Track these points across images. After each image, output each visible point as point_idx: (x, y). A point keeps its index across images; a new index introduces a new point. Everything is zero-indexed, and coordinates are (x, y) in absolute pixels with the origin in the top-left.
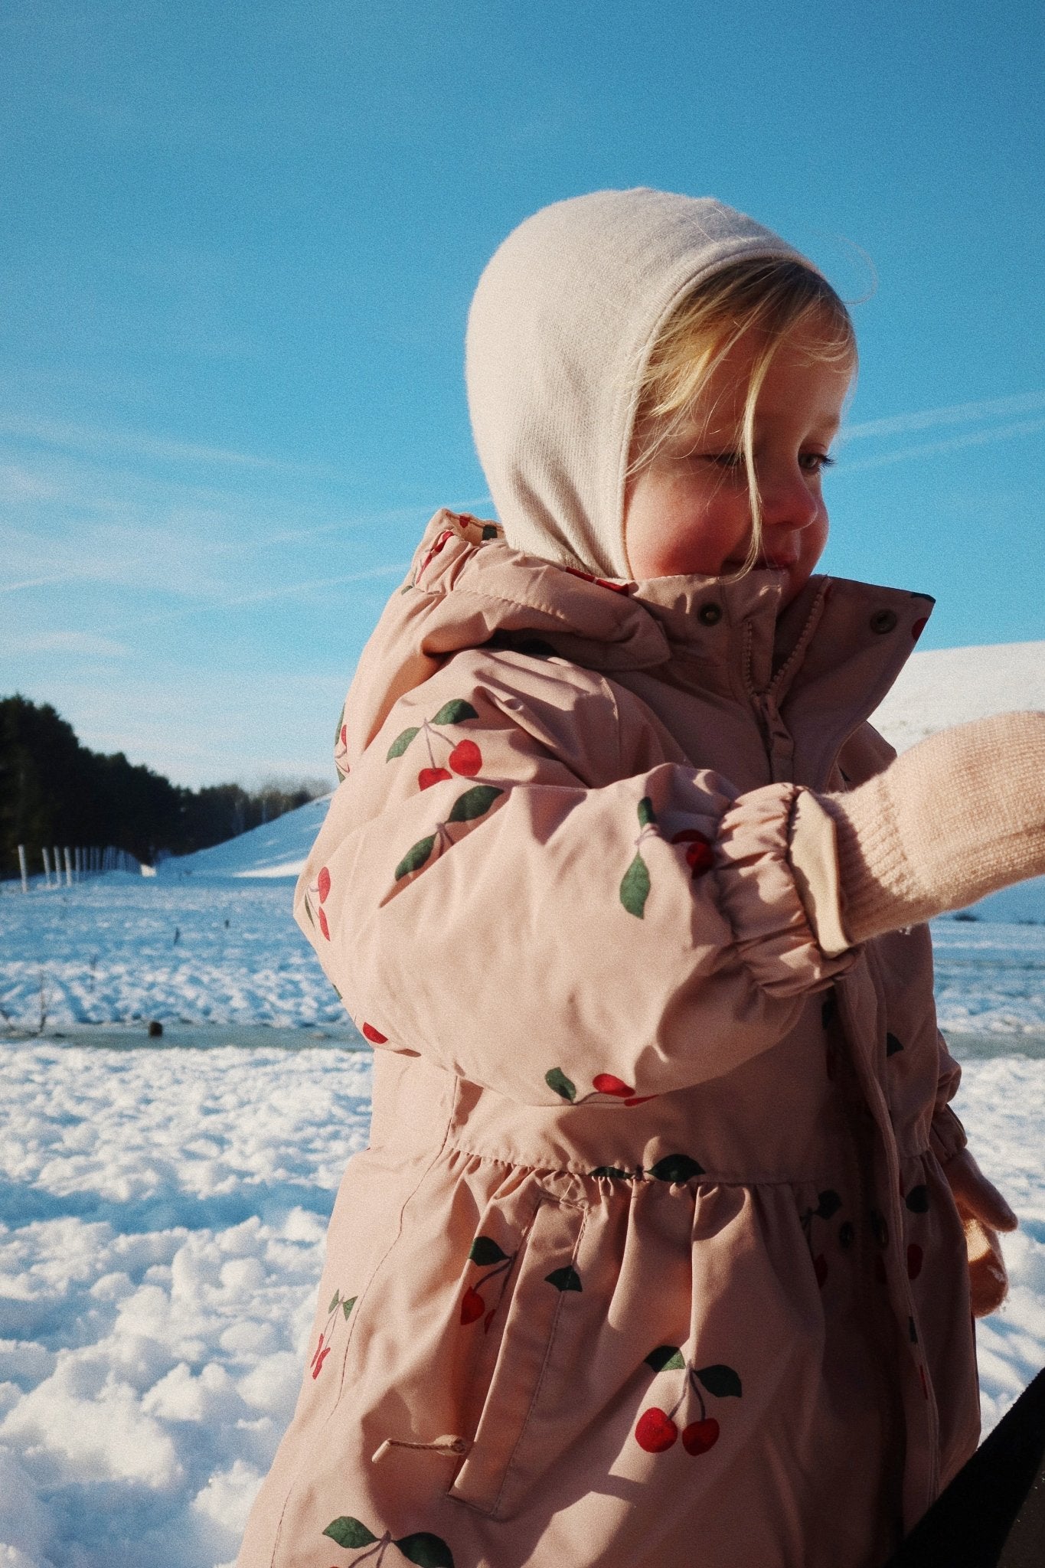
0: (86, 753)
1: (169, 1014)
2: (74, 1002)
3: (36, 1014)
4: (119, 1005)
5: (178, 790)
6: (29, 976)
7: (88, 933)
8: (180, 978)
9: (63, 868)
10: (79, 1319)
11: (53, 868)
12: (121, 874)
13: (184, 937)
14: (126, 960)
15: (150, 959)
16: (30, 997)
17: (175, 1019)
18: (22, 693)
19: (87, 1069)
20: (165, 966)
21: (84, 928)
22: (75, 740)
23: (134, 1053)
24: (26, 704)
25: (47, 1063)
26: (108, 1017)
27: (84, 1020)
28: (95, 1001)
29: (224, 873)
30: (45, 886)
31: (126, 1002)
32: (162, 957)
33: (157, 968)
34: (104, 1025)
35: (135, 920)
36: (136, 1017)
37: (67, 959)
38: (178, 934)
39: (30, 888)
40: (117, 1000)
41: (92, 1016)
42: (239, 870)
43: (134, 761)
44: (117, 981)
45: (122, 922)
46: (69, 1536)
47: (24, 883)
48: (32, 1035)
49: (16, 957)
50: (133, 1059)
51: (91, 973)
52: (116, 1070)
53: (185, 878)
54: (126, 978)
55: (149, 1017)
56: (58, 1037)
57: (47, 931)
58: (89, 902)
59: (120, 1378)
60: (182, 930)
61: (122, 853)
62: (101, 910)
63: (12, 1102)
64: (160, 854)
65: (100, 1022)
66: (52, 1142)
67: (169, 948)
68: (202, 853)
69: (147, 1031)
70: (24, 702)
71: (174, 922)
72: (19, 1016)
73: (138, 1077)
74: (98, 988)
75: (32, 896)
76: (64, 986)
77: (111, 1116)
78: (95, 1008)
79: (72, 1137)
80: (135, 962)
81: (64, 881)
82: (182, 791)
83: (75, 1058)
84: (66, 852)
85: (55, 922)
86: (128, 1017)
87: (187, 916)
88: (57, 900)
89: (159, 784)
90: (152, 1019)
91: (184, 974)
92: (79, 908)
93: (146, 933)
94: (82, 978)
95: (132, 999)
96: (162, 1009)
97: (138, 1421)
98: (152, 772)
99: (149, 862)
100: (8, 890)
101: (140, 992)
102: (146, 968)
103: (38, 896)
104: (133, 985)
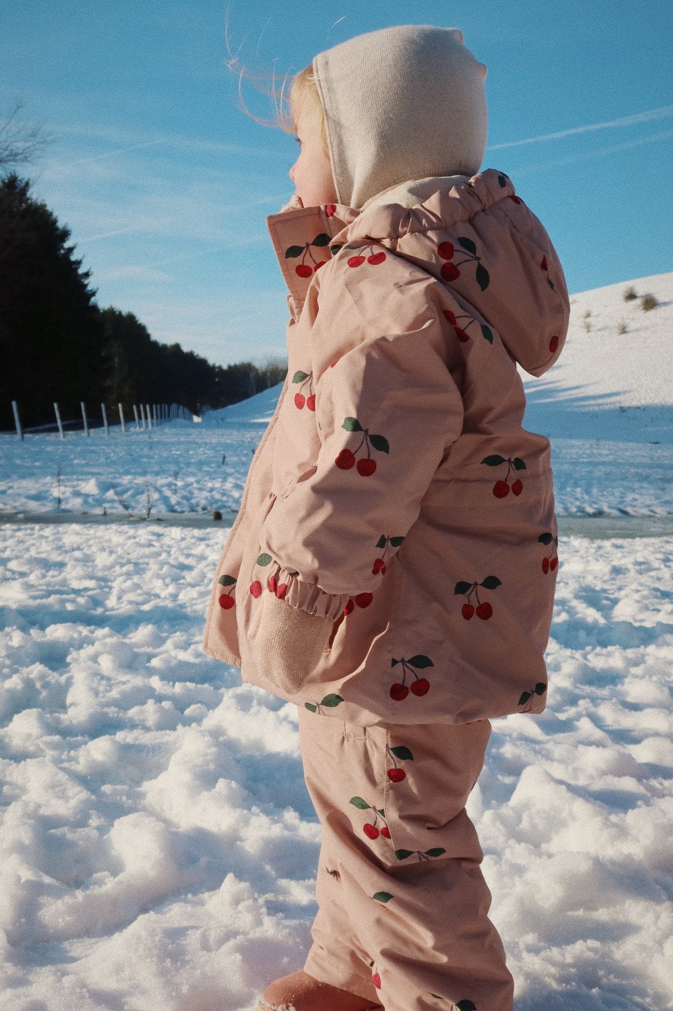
0: (155, 344)
1: (225, 507)
2: (165, 500)
3: (144, 507)
4: (193, 501)
5: (214, 367)
6: (137, 484)
7: (168, 458)
8: (228, 485)
9: (146, 418)
10: (226, 674)
11: (140, 418)
12: (181, 421)
13: (227, 459)
14: (194, 475)
15: (208, 473)
16: (138, 497)
17: (229, 510)
18: (114, 306)
19: (183, 539)
20: (219, 478)
21: (165, 454)
22: (148, 336)
23: (209, 530)
24: (117, 313)
25: (159, 535)
26: (186, 509)
27: (173, 511)
28: (178, 499)
29: (245, 420)
30: (135, 429)
31: (198, 500)
32: (215, 472)
33: (214, 479)
34: (186, 513)
35: (195, 449)
36: (204, 509)
37: (157, 474)
38: (224, 457)
39: (127, 430)
40: (192, 498)
41: (177, 508)
42: (254, 418)
43: (185, 349)
44: (190, 487)
45: (188, 451)
46: (255, 779)
47: (123, 428)
48: (142, 520)
49: (127, 473)
50: (209, 533)
51: (174, 482)
52: (202, 539)
53: (222, 424)
54: (195, 485)
55: (213, 509)
56: (159, 521)
57: (141, 457)
58: (163, 439)
59: (260, 704)
60: (226, 455)
61: (181, 407)
62: (173, 443)
63: (147, 557)
64: (204, 409)
65: (182, 512)
66: (180, 579)
67: (219, 466)
68: (230, 407)
69: (212, 517)
70: (115, 312)
71: (220, 451)
72: (133, 508)
73: (217, 544)
74: (179, 491)
75: (128, 436)
76: (158, 490)
77: (208, 565)
78: (178, 503)
79: (190, 577)
80: (200, 474)
81: (147, 427)
82: (216, 368)
83: (176, 532)
84: (148, 407)
85: (146, 451)
86: (199, 509)
87: (227, 446)
88: (146, 437)
89: (201, 364)
90: (214, 510)
91: (231, 482)
92: (159, 442)
93: (203, 457)
94: (169, 485)
95: (201, 498)
96: (219, 504)
97: (281, 724)
98: (198, 356)
99: (197, 414)
100: (113, 431)
101: (205, 494)
102: (207, 478)
103: (132, 435)
104: (200, 489)
